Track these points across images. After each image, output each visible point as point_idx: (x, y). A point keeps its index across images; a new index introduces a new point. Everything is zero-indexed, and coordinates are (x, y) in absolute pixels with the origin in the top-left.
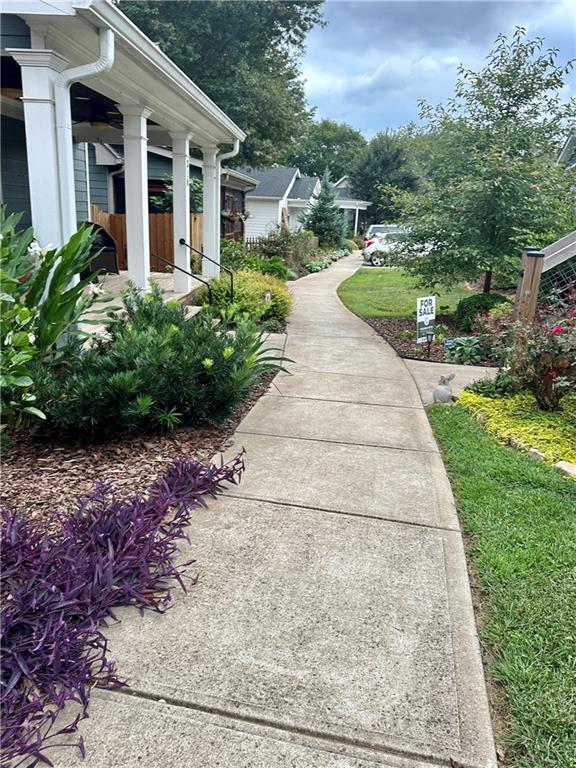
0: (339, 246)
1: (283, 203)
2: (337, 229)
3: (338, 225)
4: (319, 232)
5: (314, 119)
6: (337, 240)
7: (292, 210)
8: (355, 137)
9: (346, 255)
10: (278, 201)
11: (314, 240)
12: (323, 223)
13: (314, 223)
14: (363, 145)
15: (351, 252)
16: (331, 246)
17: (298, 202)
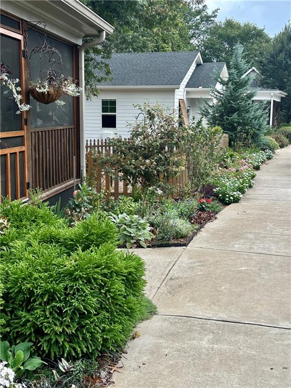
0: (258, 146)
1: (181, 93)
2: (255, 122)
3: (255, 118)
4: (230, 128)
5: (216, 20)
6: (255, 137)
7: (193, 102)
8: (260, 34)
9: (269, 158)
10: (172, 91)
11: (223, 138)
12: (235, 115)
13: (222, 116)
14: (268, 41)
15: (274, 153)
16: (246, 146)
17: (199, 92)
